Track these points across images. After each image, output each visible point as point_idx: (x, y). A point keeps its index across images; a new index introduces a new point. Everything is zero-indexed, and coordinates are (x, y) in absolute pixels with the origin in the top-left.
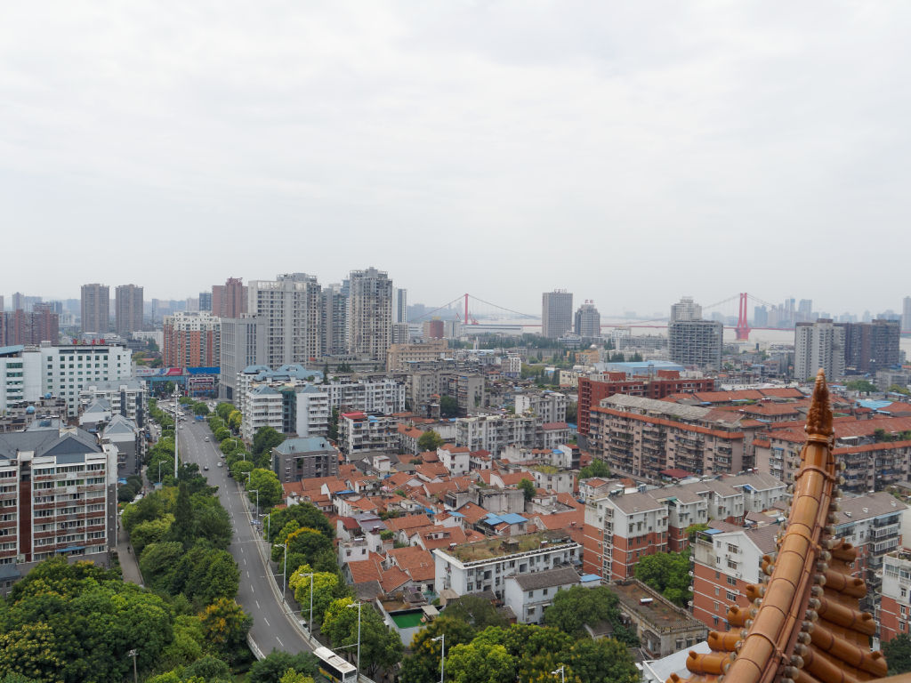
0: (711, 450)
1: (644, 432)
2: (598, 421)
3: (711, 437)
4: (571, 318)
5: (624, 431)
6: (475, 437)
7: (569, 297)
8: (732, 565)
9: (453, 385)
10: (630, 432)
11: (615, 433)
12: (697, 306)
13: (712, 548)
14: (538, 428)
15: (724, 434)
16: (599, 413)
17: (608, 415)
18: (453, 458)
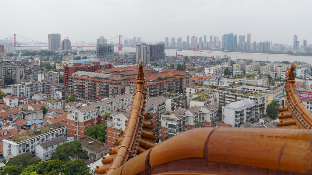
0: (111, 88)
1: (88, 84)
2: (71, 81)
3: (111, 84)
4: (60, 43)
5: (81, 84)
6: (20, 92)
7: (59, 36)
8: (119, 125)
9: (10, 72)
10: (84, 84)
11: (78, 85)
12: (106, 39)
13: (112, 121)
14: (48, 86)
15: (115, 82)
16: (72, 78)
17: (75, 79)
18: (10, 101)
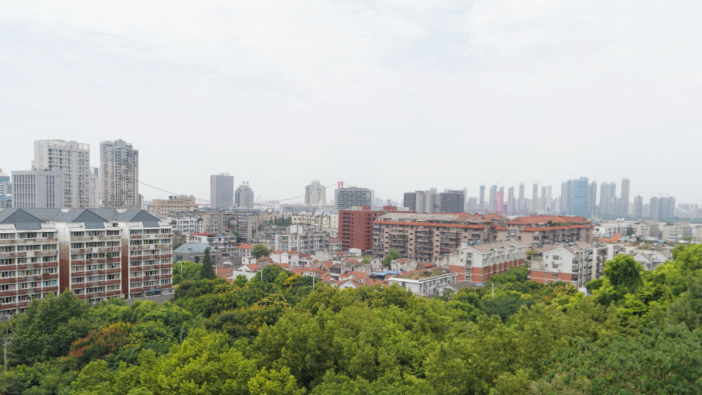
0: (466, 237)
1: (417, 232)
2: (380, 230)
3: (466, 230)
5: (401, 234)
10: (406, 234)
11: (394, 236)
15: (475, 226)
16: (380, 225)
17: (387, 225)
